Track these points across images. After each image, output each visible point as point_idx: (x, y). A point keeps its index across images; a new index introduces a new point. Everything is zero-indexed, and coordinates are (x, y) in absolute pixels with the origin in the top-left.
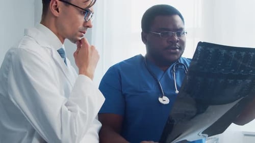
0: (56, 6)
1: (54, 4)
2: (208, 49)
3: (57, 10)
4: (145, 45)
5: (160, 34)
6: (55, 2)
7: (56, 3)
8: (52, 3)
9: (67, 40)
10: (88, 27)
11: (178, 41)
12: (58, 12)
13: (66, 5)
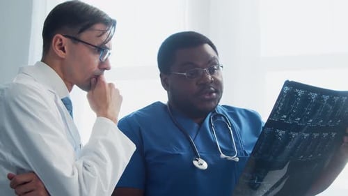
0: (61, 44)
1: (58, 42)
2: (297, 90)
3: (63, 49)
4: (166, 92)
5: (185, 74)
6: (59, 40)
7: (61, 40)
8: (56, 41)
9: (75, 87)
10: (106, 69)
11: (212, 82)
12: (64, 52)
13: (75, 43)
